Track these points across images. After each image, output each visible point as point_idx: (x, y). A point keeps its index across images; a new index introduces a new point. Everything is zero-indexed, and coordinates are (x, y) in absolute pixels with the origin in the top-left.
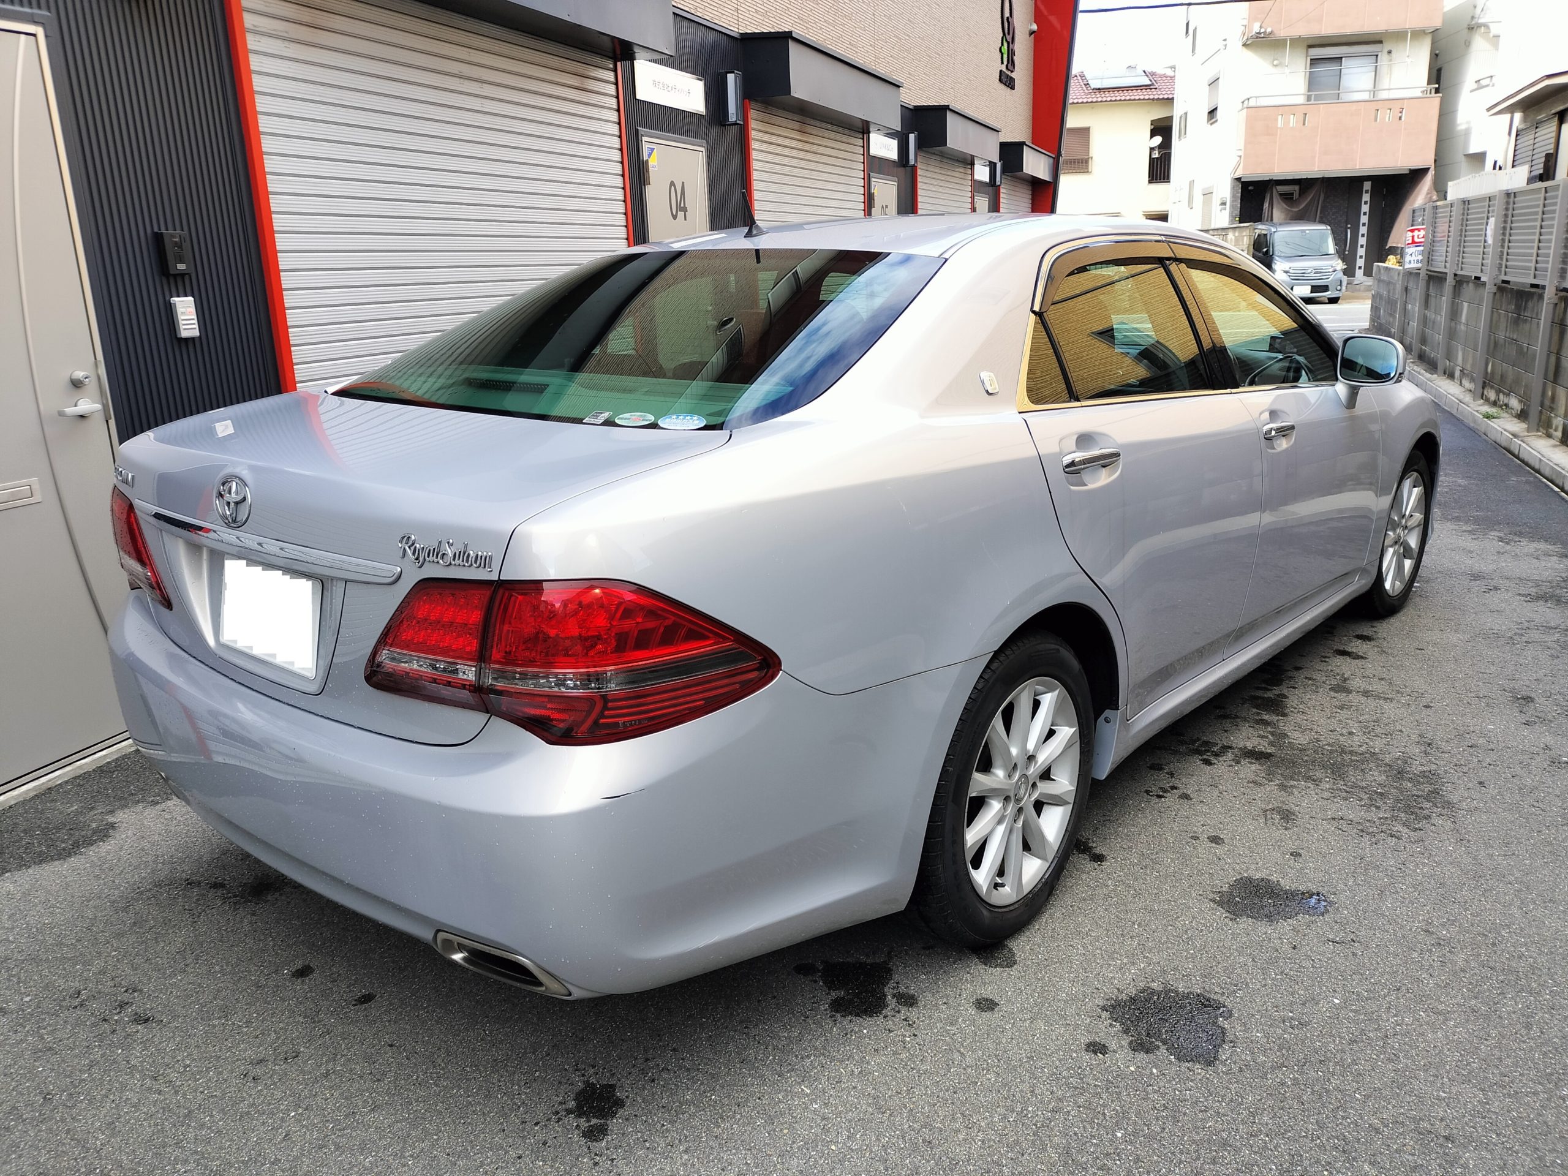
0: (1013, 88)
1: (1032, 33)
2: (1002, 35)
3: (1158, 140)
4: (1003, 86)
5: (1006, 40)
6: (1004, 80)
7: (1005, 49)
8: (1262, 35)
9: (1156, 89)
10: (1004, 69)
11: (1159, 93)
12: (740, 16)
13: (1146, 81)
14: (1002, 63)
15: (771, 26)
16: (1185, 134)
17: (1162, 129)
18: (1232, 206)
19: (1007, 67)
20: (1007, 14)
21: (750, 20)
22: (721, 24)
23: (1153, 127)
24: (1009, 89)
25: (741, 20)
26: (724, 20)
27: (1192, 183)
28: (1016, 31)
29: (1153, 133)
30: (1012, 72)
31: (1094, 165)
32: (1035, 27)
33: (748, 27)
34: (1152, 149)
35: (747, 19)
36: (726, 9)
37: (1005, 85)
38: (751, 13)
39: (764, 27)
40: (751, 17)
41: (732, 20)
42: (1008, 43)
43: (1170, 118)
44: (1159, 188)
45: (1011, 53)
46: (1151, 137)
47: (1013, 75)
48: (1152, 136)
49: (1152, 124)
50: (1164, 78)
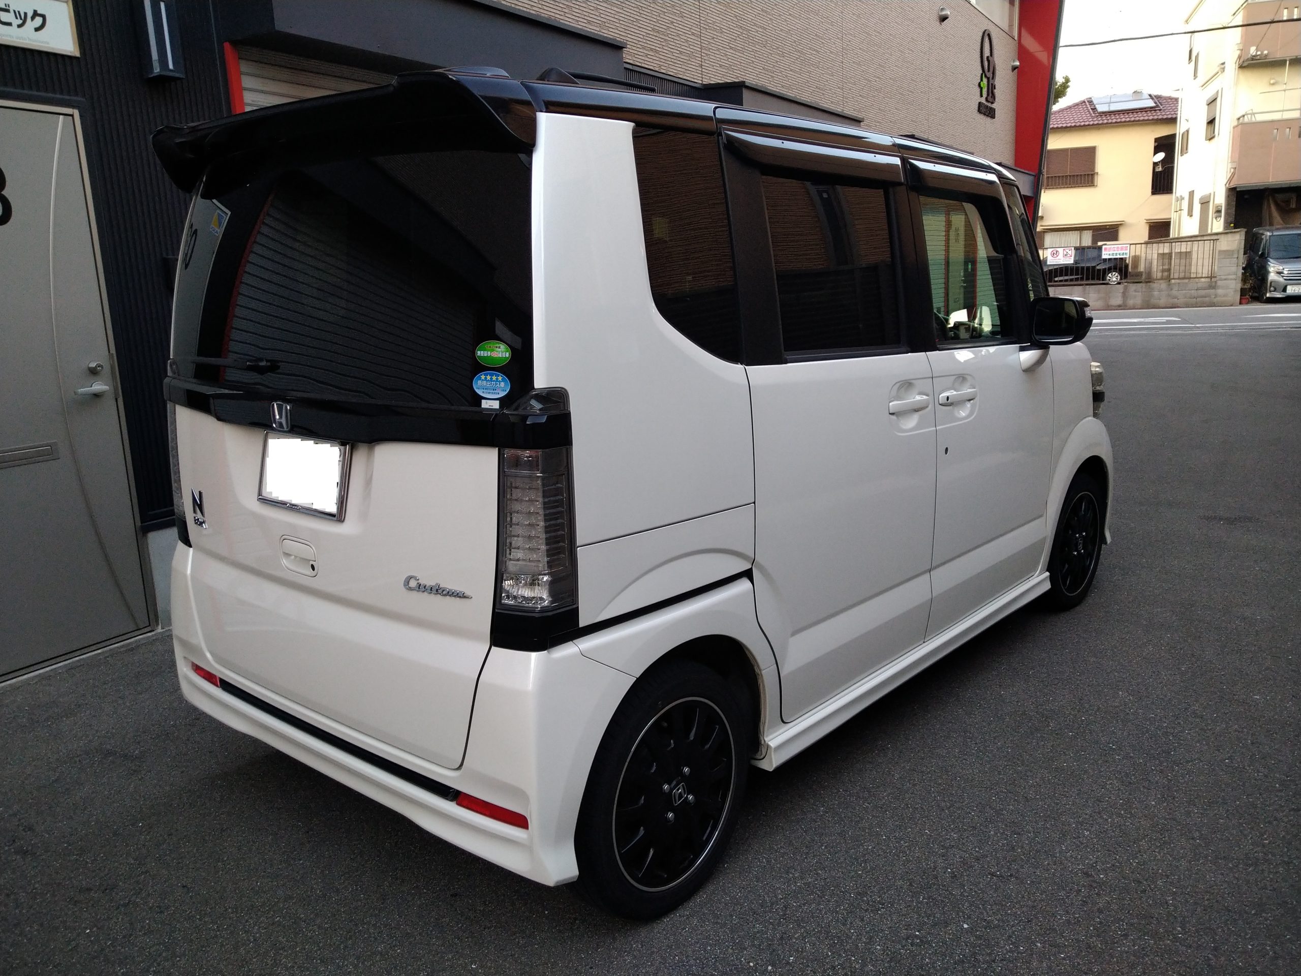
0: (993, 117)
1: (1014, 68)
2: (981, 72)
3: (1161, 156)
4: (982, 116)
5: (986, 76)
6: (983, 110)
7: (985, 82)
8: (1258, 57)
9: (1160, 110)
10: (983, 100)
11: (1163, 113)
12: (703, 70)
13: (1151, 103)
14: (981, 96)
15: (735, 77)
16: (1187, 149)
17: (1166, 145)
18: (1227, 214)
19: (987, 100)
20: (987, 53)
21: (713, 73)
22: (685, 78)
23: (1157, 144)
24: (989, 118)
25: (705, 74)
26: (687, 75)
27: (1192, 194)
28: (997, 68)
29: (1157, 150)
30: (992, 103)
31: (1100, 180)
32: (1017, 63)
33: (711, 79)
34: (1155, 164)
35: (711, 72)
36: (690, 66)
37: (985, 114)
38: (715, 67)
39: (728, 78)
40: (715, 71)
41: (696, 74)
42: (988, 79)
43: (1173, 137)
44: (1162, 198)
45: (991, 88)
46: (1154, 154)
47: (994, 106)
48: (1156, 153)
49: (1155, 142)
50: (1170, 100)
